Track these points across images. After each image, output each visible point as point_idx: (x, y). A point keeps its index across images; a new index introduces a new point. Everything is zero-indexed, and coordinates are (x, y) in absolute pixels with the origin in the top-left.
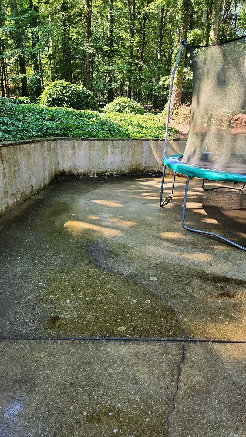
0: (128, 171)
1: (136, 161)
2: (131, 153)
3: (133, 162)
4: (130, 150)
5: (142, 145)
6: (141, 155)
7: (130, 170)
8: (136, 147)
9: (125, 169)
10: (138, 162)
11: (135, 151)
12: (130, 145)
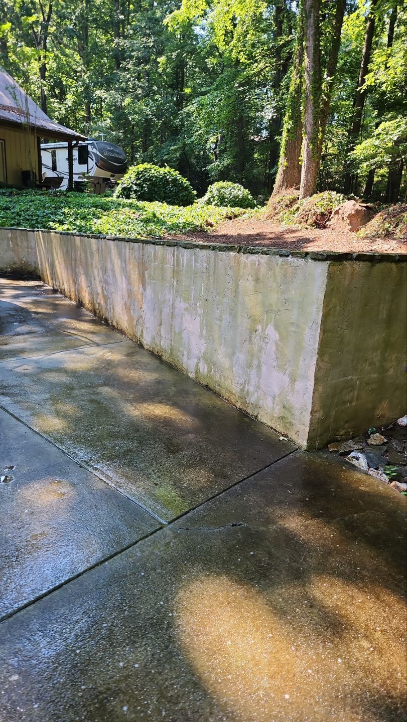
0: (10, 269)
1: (20, 258)
2: (11, 246)
3: (16, 259)
4: (11, 243)
5: (27, 237)
6: (28, 251)
7: (12, 268)
8: (18, 240)
9: (6, 266)
10: (24, 259)
11: (18, 245)
12: (10, 235)
